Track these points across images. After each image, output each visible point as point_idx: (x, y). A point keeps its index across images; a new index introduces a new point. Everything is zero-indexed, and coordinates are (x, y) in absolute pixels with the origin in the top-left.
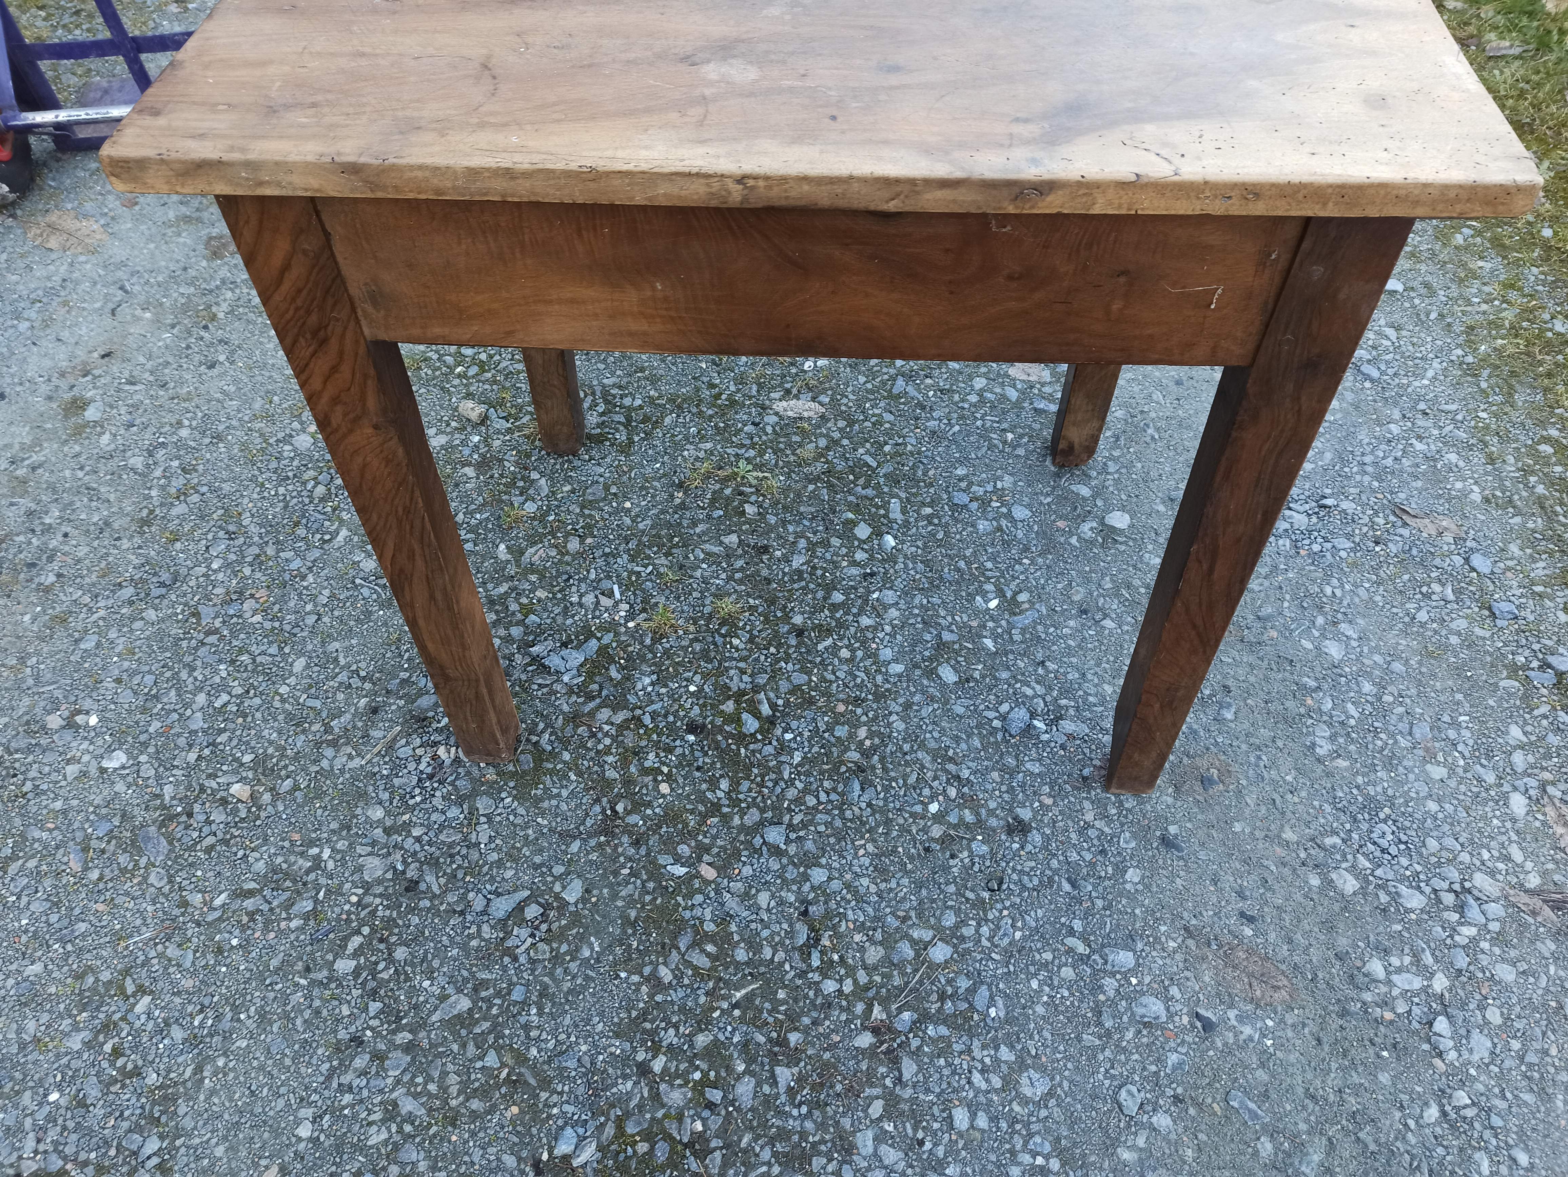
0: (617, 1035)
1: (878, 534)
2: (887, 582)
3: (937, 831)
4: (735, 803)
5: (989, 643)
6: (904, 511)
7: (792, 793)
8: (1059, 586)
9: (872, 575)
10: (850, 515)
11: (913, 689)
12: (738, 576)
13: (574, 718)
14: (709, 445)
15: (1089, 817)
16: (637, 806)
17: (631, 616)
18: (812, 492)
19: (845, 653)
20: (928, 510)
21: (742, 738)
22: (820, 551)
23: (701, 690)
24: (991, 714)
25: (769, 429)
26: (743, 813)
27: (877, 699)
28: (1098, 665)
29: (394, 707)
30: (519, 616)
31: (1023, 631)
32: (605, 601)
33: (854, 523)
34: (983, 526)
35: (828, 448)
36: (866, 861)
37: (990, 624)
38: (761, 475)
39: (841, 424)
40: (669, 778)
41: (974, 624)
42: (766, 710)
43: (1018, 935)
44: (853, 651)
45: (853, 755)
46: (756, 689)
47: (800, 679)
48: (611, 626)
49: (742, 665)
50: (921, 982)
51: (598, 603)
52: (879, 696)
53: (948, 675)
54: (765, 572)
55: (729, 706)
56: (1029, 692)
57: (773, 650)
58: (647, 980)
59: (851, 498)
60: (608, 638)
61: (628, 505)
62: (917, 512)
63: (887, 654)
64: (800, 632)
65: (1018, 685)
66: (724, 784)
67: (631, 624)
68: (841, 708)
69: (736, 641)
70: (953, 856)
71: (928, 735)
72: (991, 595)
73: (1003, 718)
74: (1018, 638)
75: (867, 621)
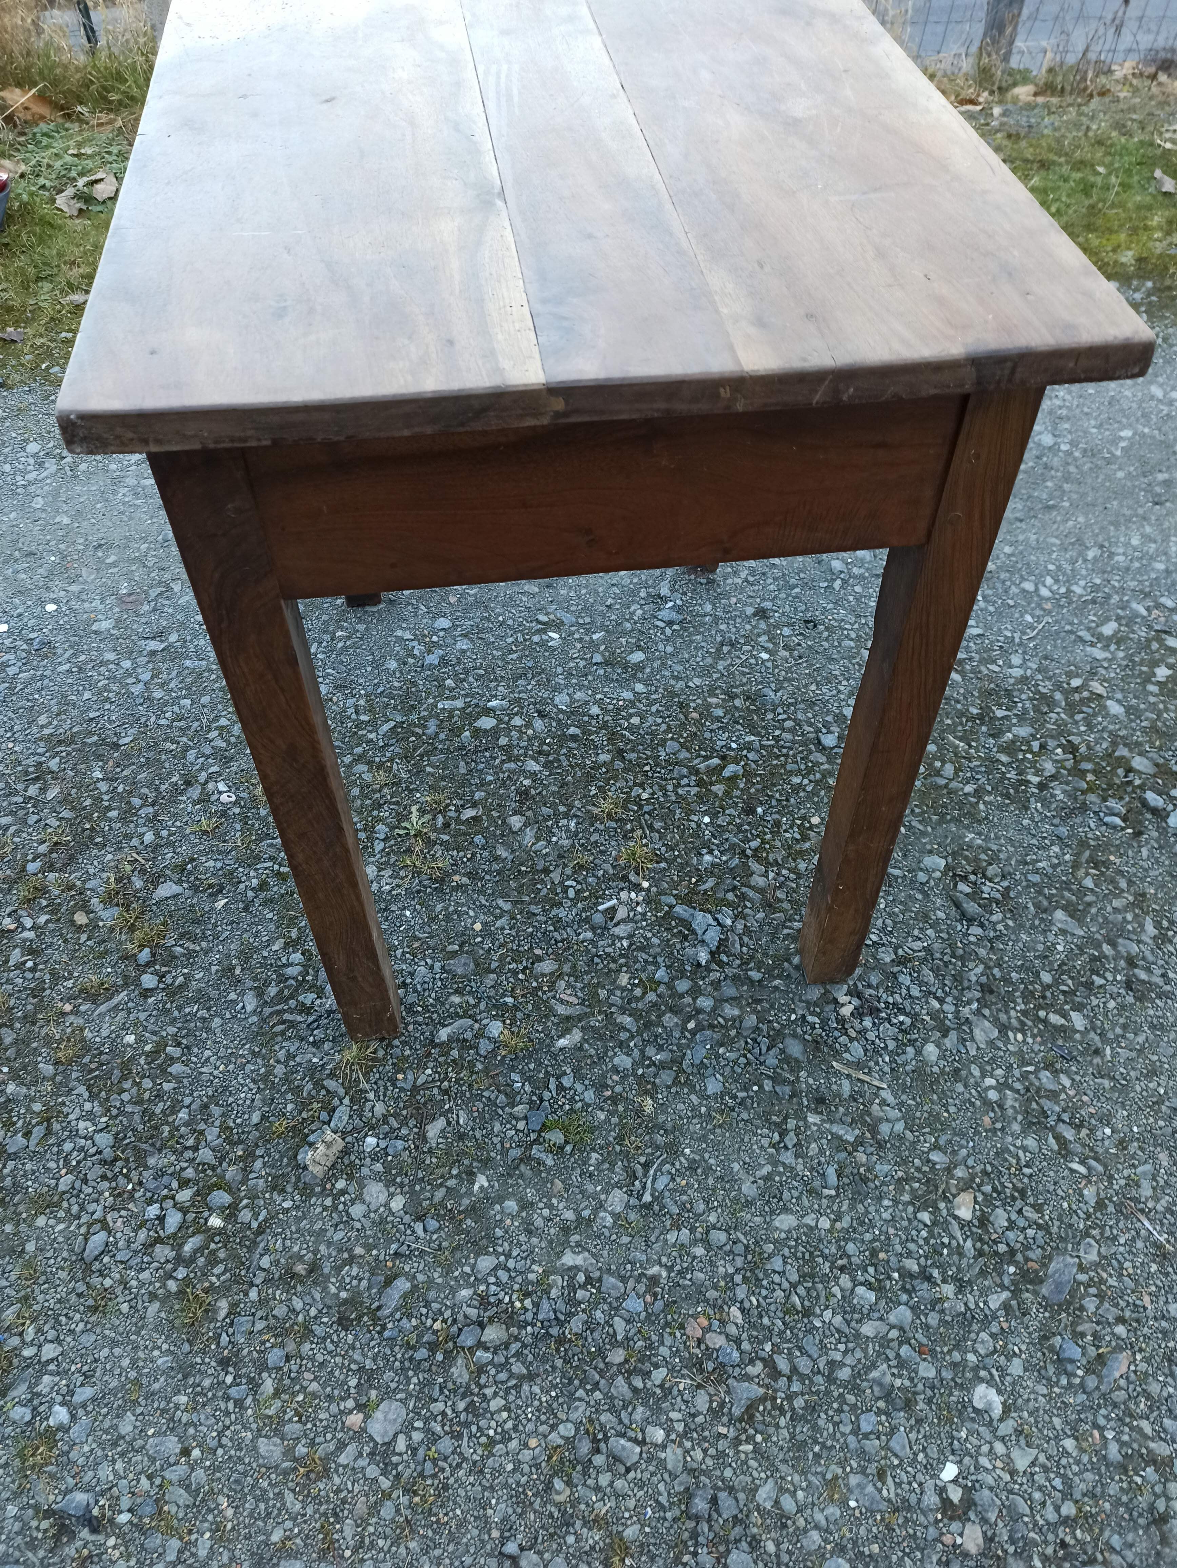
0: (1027, 808)
1: (487, 711)
2: (543, 702)
3: (784, 653)
4: (810, 771)
5: (598, 636)
6: (453, 698)
7: (787, 736)
9: (539, 712)
10: (467, 733)
11: (658, 677)
13: (770, 906)
17: (632, 886)
18: (436, 768)
19: (635, 720)
20: (449, 682)
21: (748, 774)
22: (517, 751)
23: (707, 813)
24: (668, 631)
26: (818, 764)
27: (677, 696)
29: (811, 1081)
30: (662, 989)
31: (578, 617)
32: (622, 913)
33: (475, 730)
34: (463, 645)
37: (577, 636)
38: (415, 814)
40: (805, 818)
41: (579, 646)
42: (716, 762)
44: (631, 715)
45: (739, 702)
46: (694, 772)
47: (672, 746)
48: (652, 901)
49: (670, 787)
51: (624, 921)
52: (670, 695)
53: (637, 657)
54: (554, 789)
55: (719, 789)
56: (639, 612)
57: (647, 768)
58: (980, 798)
59: (443, 735)
60: (670, 900)
61: (479, 926)
62: (452, 689)
63: (626, 695)
64: (620, 753)
65: (635, 618)
67: (645, 884)
68: (695, 715)
69: (645, 796)
70: (800, 644)
71: (701, 664)
72: (545, 637)
73: (670, 623)
74: (588, 620)
75: (595, 710)
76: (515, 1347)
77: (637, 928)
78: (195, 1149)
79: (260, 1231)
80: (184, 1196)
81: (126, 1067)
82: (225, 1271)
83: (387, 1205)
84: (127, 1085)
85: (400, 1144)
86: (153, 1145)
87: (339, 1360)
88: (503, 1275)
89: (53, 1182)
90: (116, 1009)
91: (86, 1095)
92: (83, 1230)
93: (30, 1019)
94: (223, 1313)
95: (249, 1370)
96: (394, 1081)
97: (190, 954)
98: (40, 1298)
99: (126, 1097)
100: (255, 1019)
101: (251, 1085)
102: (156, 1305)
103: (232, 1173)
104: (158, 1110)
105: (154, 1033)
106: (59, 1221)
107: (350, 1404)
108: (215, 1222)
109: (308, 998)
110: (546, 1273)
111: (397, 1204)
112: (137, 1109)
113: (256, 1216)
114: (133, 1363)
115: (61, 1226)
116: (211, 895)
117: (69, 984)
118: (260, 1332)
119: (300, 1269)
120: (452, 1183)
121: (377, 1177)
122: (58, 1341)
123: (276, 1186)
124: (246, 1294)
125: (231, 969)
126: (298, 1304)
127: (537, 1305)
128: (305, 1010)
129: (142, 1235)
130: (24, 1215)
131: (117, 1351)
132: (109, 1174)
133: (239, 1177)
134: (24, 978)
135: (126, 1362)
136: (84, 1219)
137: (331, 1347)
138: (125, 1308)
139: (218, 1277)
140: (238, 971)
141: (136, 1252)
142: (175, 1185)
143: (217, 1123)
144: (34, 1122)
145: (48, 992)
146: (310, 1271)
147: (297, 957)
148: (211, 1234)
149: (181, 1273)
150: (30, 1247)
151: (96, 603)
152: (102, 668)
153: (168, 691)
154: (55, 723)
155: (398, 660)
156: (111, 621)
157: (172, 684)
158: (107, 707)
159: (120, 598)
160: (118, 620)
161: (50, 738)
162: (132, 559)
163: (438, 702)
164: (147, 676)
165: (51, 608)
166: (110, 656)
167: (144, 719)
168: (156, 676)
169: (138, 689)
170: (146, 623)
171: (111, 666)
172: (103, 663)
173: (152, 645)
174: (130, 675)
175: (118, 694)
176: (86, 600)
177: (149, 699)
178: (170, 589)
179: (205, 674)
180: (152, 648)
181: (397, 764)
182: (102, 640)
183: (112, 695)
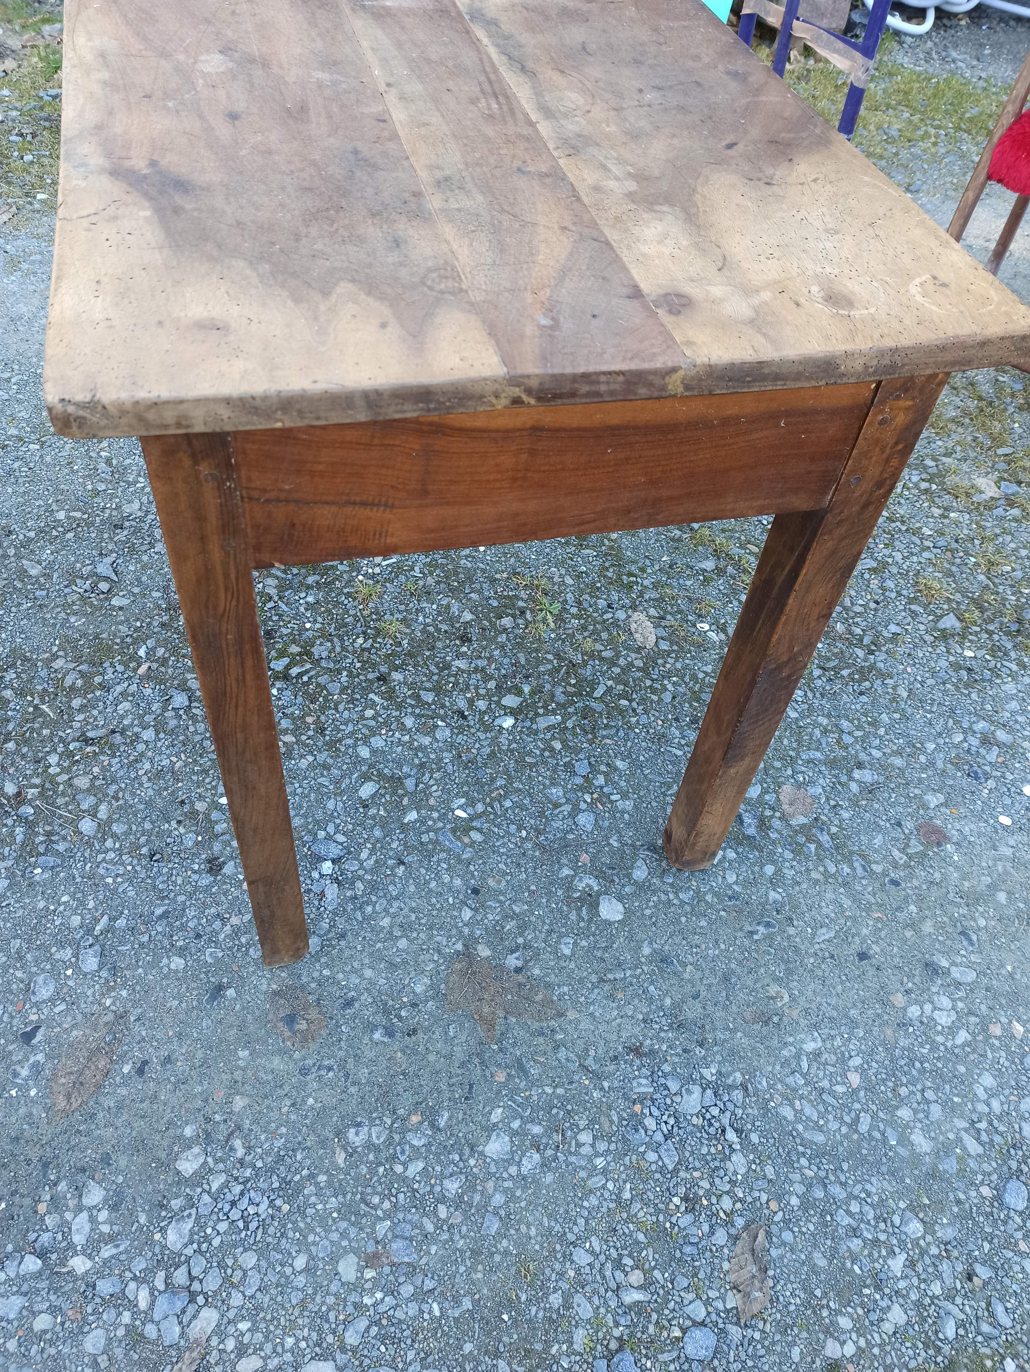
1: (513, 713)
2: (459, 730)
3: (200, 806)
5: (413, 816)
6: (549, 728)
8: (502, 866)
9: (464, 717)
10: (527, 689)
11: (345, 767)
12: (431, 629)
14: (569, 581)
15: (234, 921)
17: (369, 576)
18: (545, 658)
19: (369, 713)
20: (558, 746)
22: (477, 676)
23: (307, 630)
24: (331, 829)
25: (608, 616)
27: (326, 744)
28: (412, 910)
31: (436, 842)
32: (379, 558)
33: (518, 693)
34: (556, 792)
35: (602, 659)
36: (166, 762)
37: (435, 815)
38: (550, 621)
39: (639, 663)
41: (432, 802)
42: (294, 671)
43: (110, 880)
44: (374, 718)
46: (316, 663)
48: (355, 567)
49: (338, 649)
50: (61, 816)
52: (330, 744)
53: (367, 790)
54: (439, 644)
55: (294, 649)
56: (364, 855)
57: (358, 665)
58: (54, 655)
59: (548, 686)
60: (343, 568)
61: (482, 548)
62: (553, 738)
63: (377, 742)
64: (383, 678)
65: (369, 845)
67: (361, 578)
68: (311, 720)
69: (360, 641)
70: (179, 822)
71: (297, 785)
72: (470, 810)
73: (329, 837)
74: (425, 838)
75: (409, 722)
116: (676, 564)
151: (966, 830)
152: (895, 748)
153: (816, 725)
154: (890, 690)
155: (616, 769)
156: (932, 806)
157: (817, 732)
158: (858, 707)
159: (947, 839)
160: (925, 807)
161: (883, 676)
162: (978, 900)
163: (564, 722)
164: (847, 739)
165: (1005, 820)
166: (898, 762)
167: (818, 695)
168: (839, 741)
169: (845, 724)
170: (893, 805)
171: (888, 751)
172: (899, 753)
173: (866, 776)
174: (863, 741)
175: (859, 720)
176: (979, 835)
177: (829, 716)
178: (903, 851)
179: (795, 745)
180: (866, 772)
181: (578, 658)
182: (920, 781)
183: (864, 719)
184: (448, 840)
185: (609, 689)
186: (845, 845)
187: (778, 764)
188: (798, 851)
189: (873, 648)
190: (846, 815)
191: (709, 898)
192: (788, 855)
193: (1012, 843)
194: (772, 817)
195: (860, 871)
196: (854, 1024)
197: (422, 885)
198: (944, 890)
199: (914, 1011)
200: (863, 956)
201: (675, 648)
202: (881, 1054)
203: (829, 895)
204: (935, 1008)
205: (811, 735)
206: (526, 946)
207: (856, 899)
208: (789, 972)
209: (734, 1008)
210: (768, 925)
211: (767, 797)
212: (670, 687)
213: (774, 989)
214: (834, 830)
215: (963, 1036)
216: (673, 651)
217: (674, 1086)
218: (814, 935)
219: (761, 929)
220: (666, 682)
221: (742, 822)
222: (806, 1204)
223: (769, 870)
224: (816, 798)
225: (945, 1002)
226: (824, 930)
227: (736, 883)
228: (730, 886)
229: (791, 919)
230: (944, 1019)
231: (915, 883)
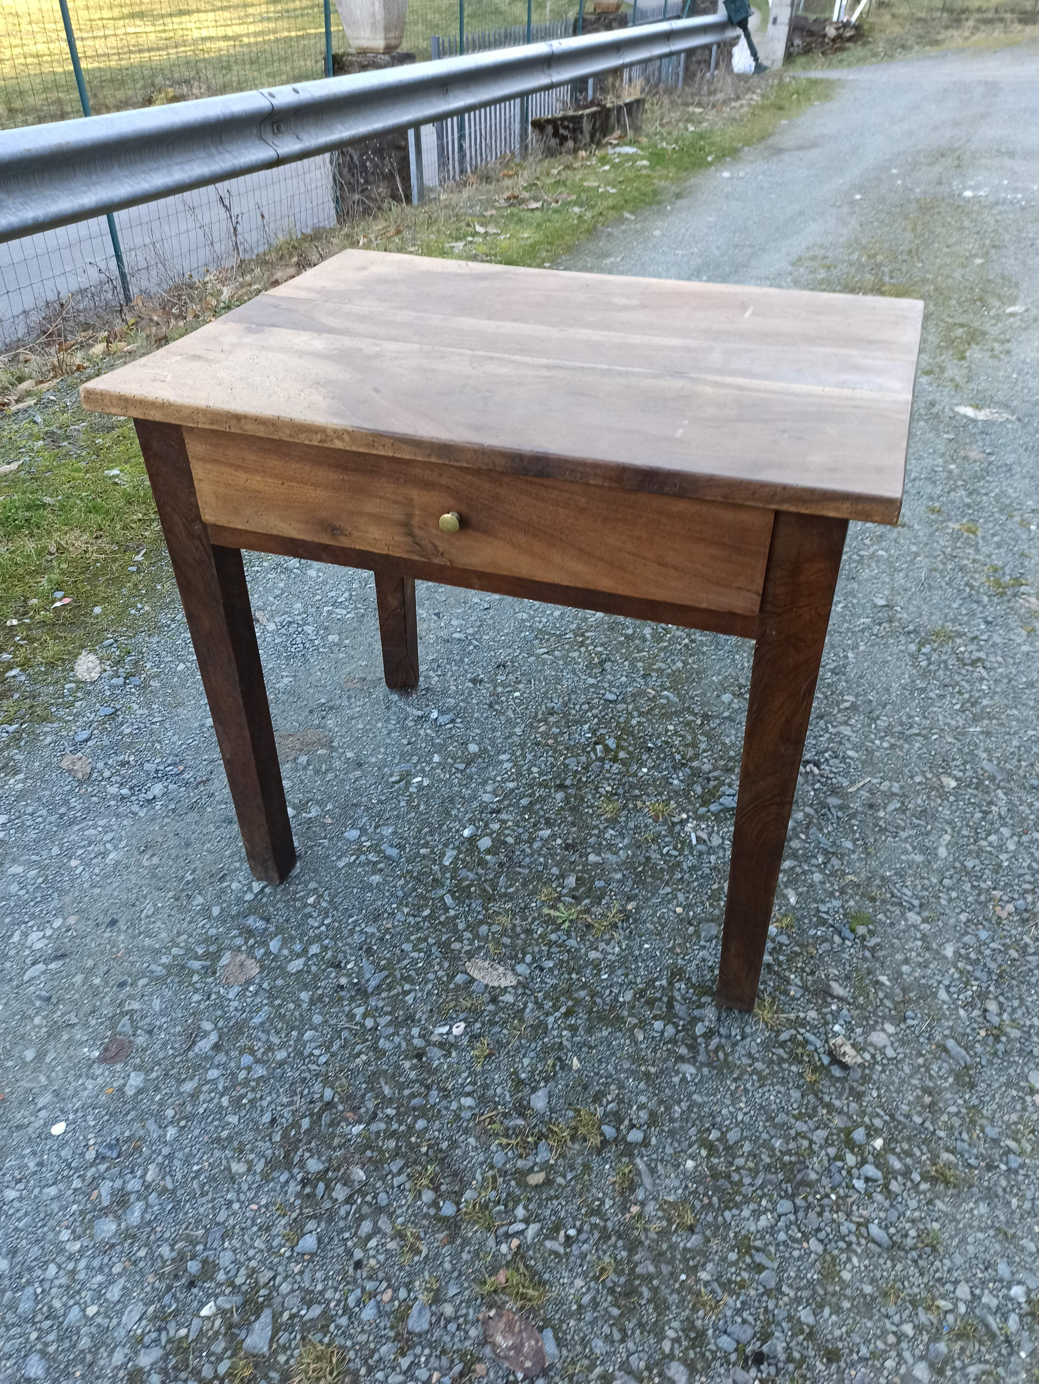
1: (472, 840)
2: (483, 808)
5: (436, 758)
6: (443, 854)
7: (595, 711)
9: (492, 813)
10: (488, 857)
12: (596, 832)
15: (436, 679)
16: (688, 724)
17: (683, 823)
18: (511, 886)
19: (535, 770)
20: (423, 851)
21: (618, 739)
22: (525, 837)
23: (640, 768)
24: (459, 725)
25: (528, 958)
29: (857, 804)
32: (704, 836)
33: (488, 851)
34: (387, 831)
35: (481, 923)
37: (427, 769)
38: (552, 912)
39: (456, 946)
40: (667, 731)
41: (438, 771)
42: (599, 747)
44: (529, 770)
45: (552, 719)
46: (601, 760)
47: (572, 762)
48: (699, 818)
49: (608, 775)
51: (709, 837)
52: (522, 746)
53: (473, 748)
54: (574, 829)
55: (623, 755)
56: (429, 731)
57: (584, 779)
58: (689, 664)
59: (481, 871)
60: (703, 810)
61: (679, 910)
62: (432, 852)
63: (507, 765)
64: (561, 787)
65: (433, 735)
66: (634, 722)
67: (684, 816)
68: (550, 742)
69: (609, 789)
71: (503, 722)
72: (415, 785)
73: (452, 722)
74: (415, 758)
75: (512, 785)
76: (1001, 999)
77: (718, 833)
78: (811, 1142)
79: (892, 1117)
80: (851, 1159)
81: (715, 1175)
82: (919, 1147)
83: (889, 1036)
84: (736, 1177)
85: (845, 1012)
86: (799, 1171)
87: (997, 1096)
88: (952, 989)
89: (813, 1256)
90: (653, 1171)
91: (735, 1211)
92: (863, 1241)
93: (633, 1246)
94: (952, 1158)
95: (997, 1153)
96: (793, 998)
97: (619, 1100)
98: (916, 1290)
99: (747, 1180)
100: (705, 1070)
101: (766, 1089)
102: (938, 1202)
103: (838, 1121)
104: (768, 1160)
105: (690, 1146)
106: (849, 1259)
107: (1028, 1099)
108: (878, 1143)
109: (700, 1029)
110: (956, 967)
111: (890, 1029)
112: (761, 1176)
113: (878, 1115)
114: (980, 1229)
115: (855, 1260)
116: (562, 1068)
117: (608, 1203)
118: (971, 1138)
119: (927, 1099)
120: (881, 995)
121: (866, 1033)
122: (956, 1283)
123: (858, 1096)
124: (940, 1138)
125: (647, 1075)
126: (953, 1109)
127: (976, 979)
128: (709, 1034)
129: (879, 1197)
130: (838, 1288)
131: (970, 1240)
132: (818, 1209)
133: (845, 1118)
134: (585, 1242)
135: (980, 1235)
136: (853, 1238)
137: (987, 1098)
138: (936, 1226)
139: (923, 1154)
140: (653, 1070)
141: (892, 1206)
142: (839, 1164)
143: (793, 1121)
144: (748, 1260)
145: (609, 1224)
146: (930, 1094)
147: (658, 1025)
148: (887, 1148)
149: (916, 1177)
150: (868, 1289)
151: (90, 1084)
152: (202, 1098)
153: (283, 1046)
154: (252, 1156)
155: (374, 873)
156: (132, 1075)
157: (275, 1040)
158: (265, 1103)
159: (102, 1060)
160: (137, 1068)
161: (272, 1165)
162: (49, 1035)
163: (440, 864)
164: (247, 1059)
165: (58, 1129)
166: (188, 1087)
167: (307, 1075)
168: (252, 1052)
169: (260, 1071)
170: (165, 1044)
171: (205, 1088)
172: (194, 1095)
173: (204, 1045)
174: (232, 1074)
175: (253, 1090)
176: (76, 1093)
177: (281, 1064)
178: (131, 1012)
179: (283, 1011)
180: (209, 1046)
181: (494, 907)
182: (157, 1089)
183: (250, 1096)
184: (405, 766)
185: (447, 909)
186: (178, 975)
187: (280, 982)
188: (208, 940)
189: (308, 1190)
190: (197, 997)
191: (238, 865)
192: (213, 932)
193: (43, 1114)
194: (246, 943)
195: (154, 967)
196: (93, 886)
197: (387, 746)
198: (81, 1015)
199: (57, 923)
200: (113, 922)
201: (452, 986)
202: (66, 886)
203: (164, 935)
204: (44, 937)
205: (278, 1032)
206: (305, 768)
207: (143, 950)
208: (154, 876)
209: (171, 835)
210: (188, 883)
211: (262, 951)
212: (415, 955)
213: (155, 860)
214: (196, 978)
215: (16, 938)
216: (449, 982)
217: (172, 787)
218: (155, 905)
219: (190, 878)
220: (422, 954)
221: (262, 918)
222: (66, 802)
223: (216, 911)
224: (229, 986)
225: (39, 945)
226: (150, 913)
227: (229, 886)
228: (232, 881)
229: (177, 900)
230: (35, 936)
231: (107, 999)
